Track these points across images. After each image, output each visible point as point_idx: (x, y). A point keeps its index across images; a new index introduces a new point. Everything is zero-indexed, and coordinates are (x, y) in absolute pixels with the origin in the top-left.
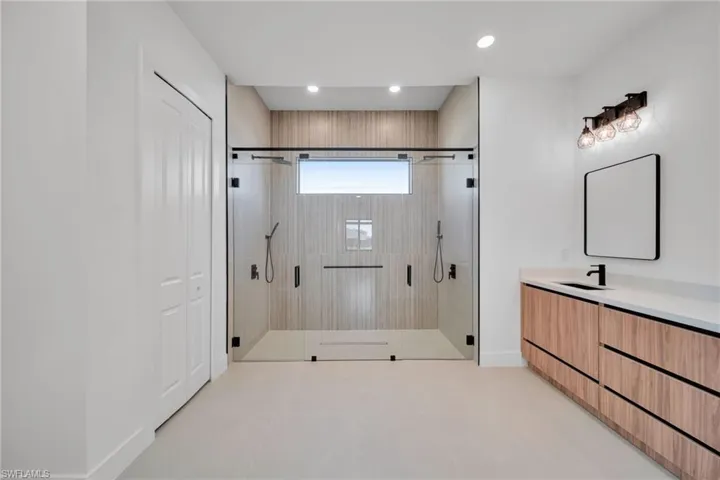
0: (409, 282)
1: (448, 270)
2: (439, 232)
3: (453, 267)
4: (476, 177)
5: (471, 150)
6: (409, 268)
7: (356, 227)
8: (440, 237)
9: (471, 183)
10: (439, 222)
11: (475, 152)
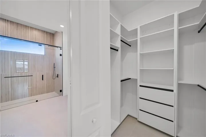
0: (43, 79)
1: (56, 76)
2: (54, 66)
3: (58, 75)
4: (62, 54)
5: (61, 47)
6: (43, 76)
7: (22, 63)
8: (54, 67)
9: (61, 55)
10: (54, 63)
11: (62, 48)
